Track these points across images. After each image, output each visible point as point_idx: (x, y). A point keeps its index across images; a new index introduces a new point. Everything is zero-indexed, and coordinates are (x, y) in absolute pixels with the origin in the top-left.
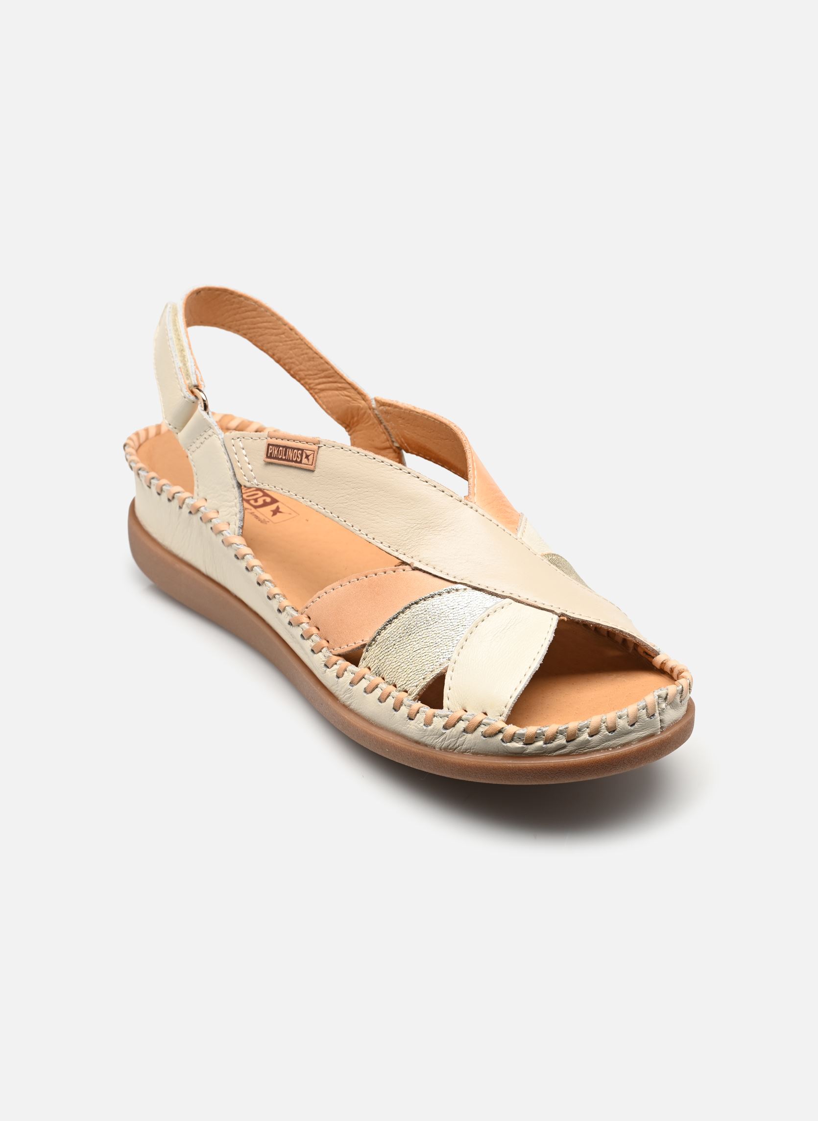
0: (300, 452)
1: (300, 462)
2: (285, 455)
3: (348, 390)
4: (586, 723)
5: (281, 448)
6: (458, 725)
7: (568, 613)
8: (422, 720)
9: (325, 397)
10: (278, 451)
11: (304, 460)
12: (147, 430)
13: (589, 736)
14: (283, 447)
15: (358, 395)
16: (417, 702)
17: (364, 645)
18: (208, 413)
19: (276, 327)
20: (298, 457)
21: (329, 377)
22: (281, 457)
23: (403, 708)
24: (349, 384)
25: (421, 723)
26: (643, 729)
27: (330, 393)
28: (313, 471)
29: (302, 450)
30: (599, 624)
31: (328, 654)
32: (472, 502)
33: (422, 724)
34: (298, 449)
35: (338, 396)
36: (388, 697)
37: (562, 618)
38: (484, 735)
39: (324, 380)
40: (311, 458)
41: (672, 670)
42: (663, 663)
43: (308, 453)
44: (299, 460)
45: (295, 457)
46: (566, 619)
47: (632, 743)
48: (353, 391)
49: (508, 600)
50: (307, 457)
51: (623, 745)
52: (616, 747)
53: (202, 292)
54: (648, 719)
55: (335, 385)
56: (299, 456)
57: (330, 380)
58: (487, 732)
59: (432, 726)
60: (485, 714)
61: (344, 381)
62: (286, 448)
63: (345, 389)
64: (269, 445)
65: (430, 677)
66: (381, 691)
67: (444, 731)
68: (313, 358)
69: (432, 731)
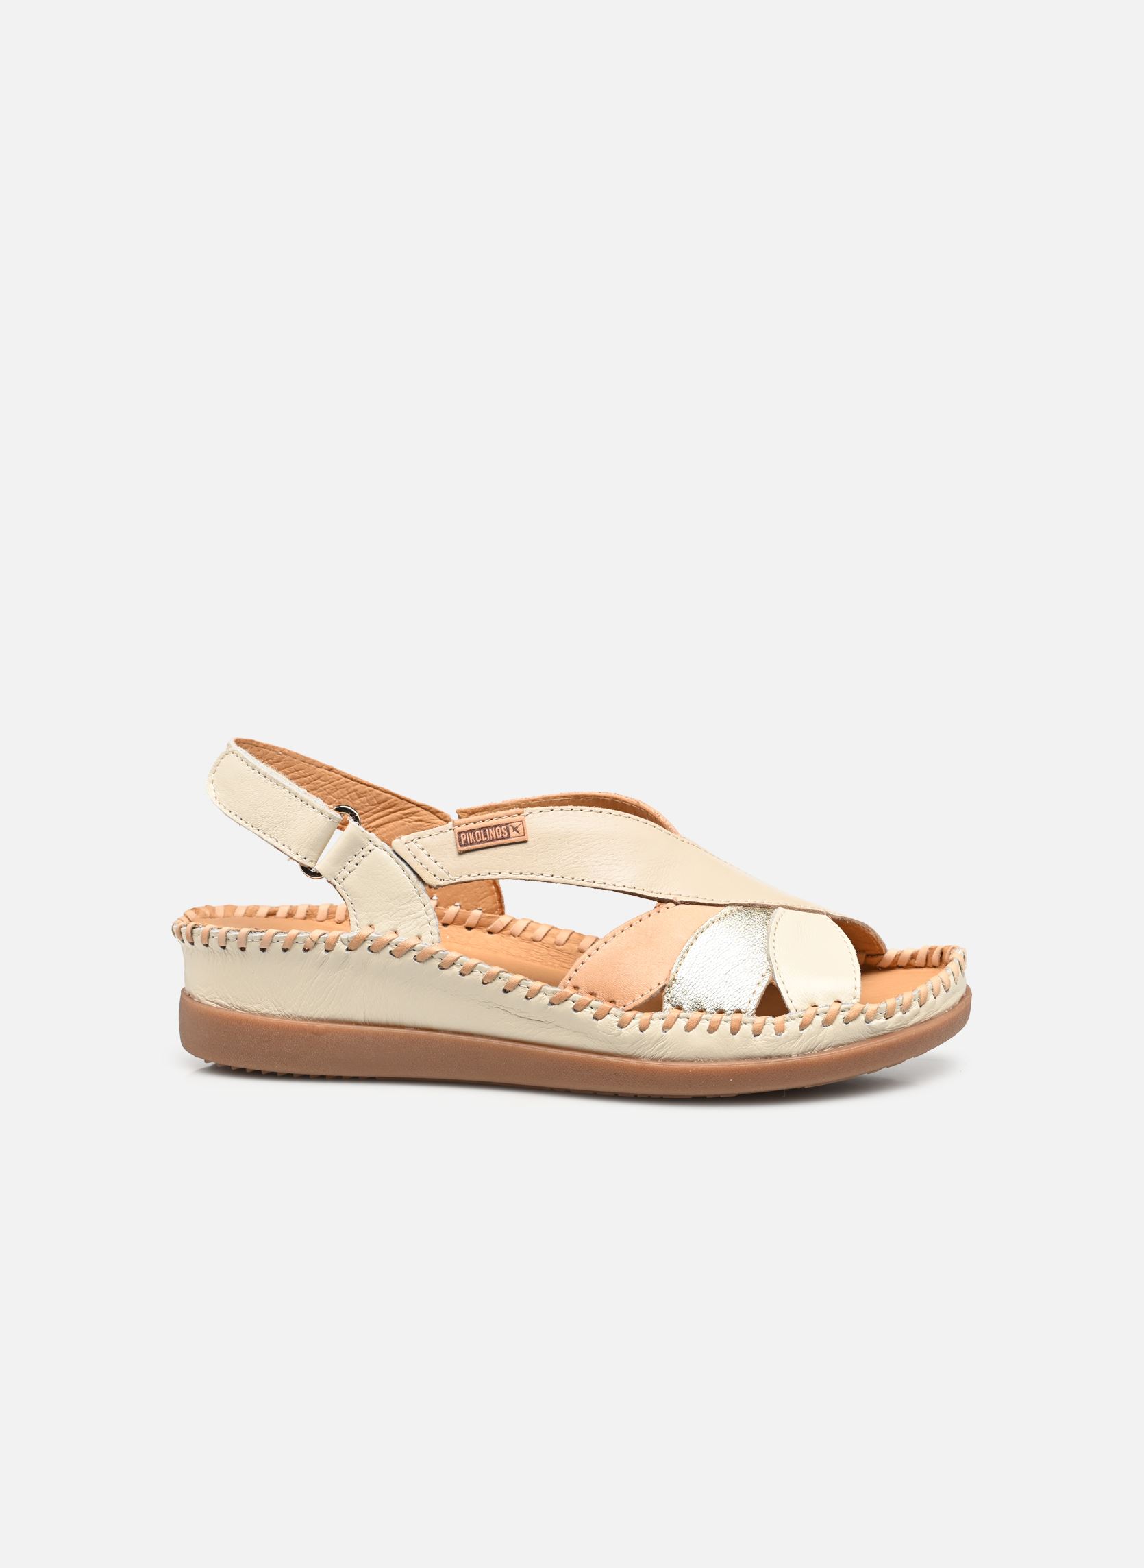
0: (504, 827)
1: (509, 837)
2: (486, 836)
3: (418, 814)
5: (477, 832)
6: (815, 1020)
8: (773, 1030)
9: (385, 832)
10: (474, 836)
11: (513, 834)
14: (479, 829)
15: (432, 815)
16: (758, 1017)
17: (663, 989)
19: (308, 774)
20: (503, 833)
21: (390, 807)
22: (480, 840)
23: (743, 1027)
24: (419, 806)
25: (772, 1033)
27: (391, 825)
28: (525, 842)
29: (506, 824)
31: (619, 1012)
33: (774, 1034)
34: (501, 825)
35: (403, 824)
36: (720, 1024)
38: (847, 1021)
39: (381, 814)
40: (520, 828)
41: (913, 957)
42: (898, 956)
43: (515, 825)
44: (506, 835)
45: (499, 834)
48: (425, 812)
49: (780, 909)
50: (515, 829)
55: (398, 814)
56: (506, 832)
57: (391, 810)
58: (850, 1016)
59: (786, 1032)
60: (839, 1002)
61: (413, 805)
62: (484, 828)
63: (413, 813)
64: (459, 833)
65: (760, 990)
66: (709, 1022)
67: (802, 1032)
68: (366, 792)
69: (786, 1037)
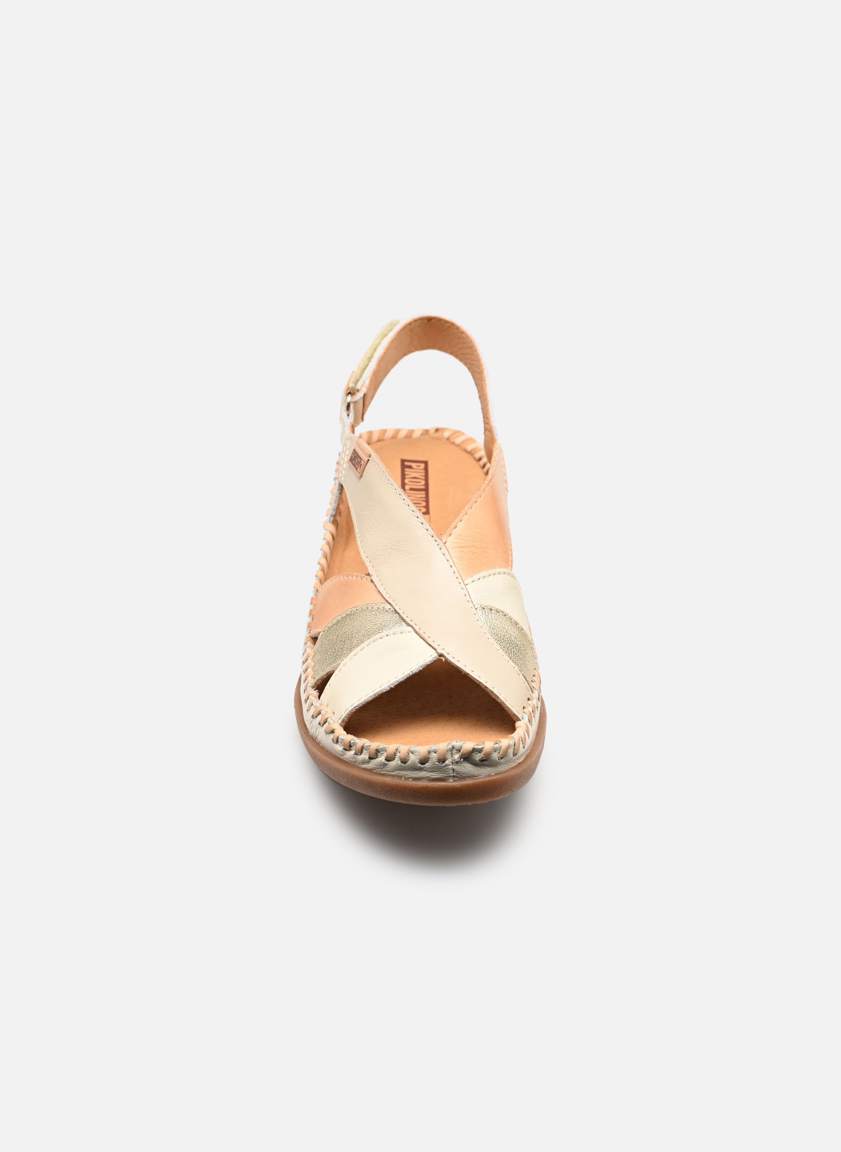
1: (357, 469)
2: (355, 461)
4: (385, 746)
7: (448, 656)
10: (354, 457)
11: (359, 469)
12: (397, 432)
13: (401, 762)
16: (315, 690)
17: (320, 633)
18: (348, 415)
22: (353, 462)
23: (306, 691)
26: (433, 771)
28: (360, 479)
29: (361, 460)
30: (468, 674)
32: (441, 540)
34: (360, 458)
37: (442, 658)
43: (362, 463)
44: (357, 467)
45: (357, 464)
46: (444, 660)
47: (423, 780)
49: (410, 628)
50: (361, 466)
51: (415, 779)
52: (408, 778)
53: (433, 320)
54: (438, 763)
58: (328, 729)
60: (334, 713)
62: (357, 455)
64: (354, 450)
67: (312, 720)
